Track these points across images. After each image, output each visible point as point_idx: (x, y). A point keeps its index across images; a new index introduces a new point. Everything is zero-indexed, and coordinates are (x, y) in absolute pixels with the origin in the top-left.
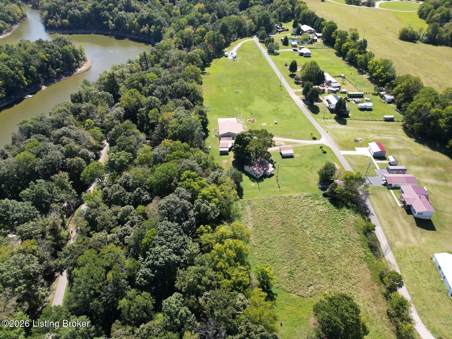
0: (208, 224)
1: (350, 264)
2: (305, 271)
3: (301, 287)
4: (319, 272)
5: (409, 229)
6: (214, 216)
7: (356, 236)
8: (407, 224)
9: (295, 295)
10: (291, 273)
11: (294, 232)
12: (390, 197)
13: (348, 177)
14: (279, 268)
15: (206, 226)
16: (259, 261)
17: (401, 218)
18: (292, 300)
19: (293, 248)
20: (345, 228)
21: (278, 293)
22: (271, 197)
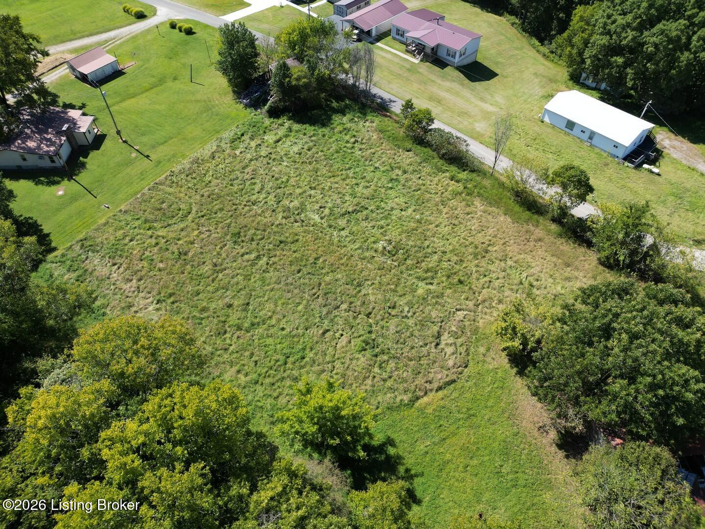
2: (394, 312)
3: (424, 361)
4: (422, 288)
5: (466, 93)
7: (407, 159)
8: (456, 86)
9: (431, 395)
10: (368, 345)
11: (282, 238)
12: (389, 56)
14: (328, 359)
16: (258, 387)
17: (439, 81)
18: (440, 417)
20: (376, 156)
21: (389, 433)
22: (146, 191)
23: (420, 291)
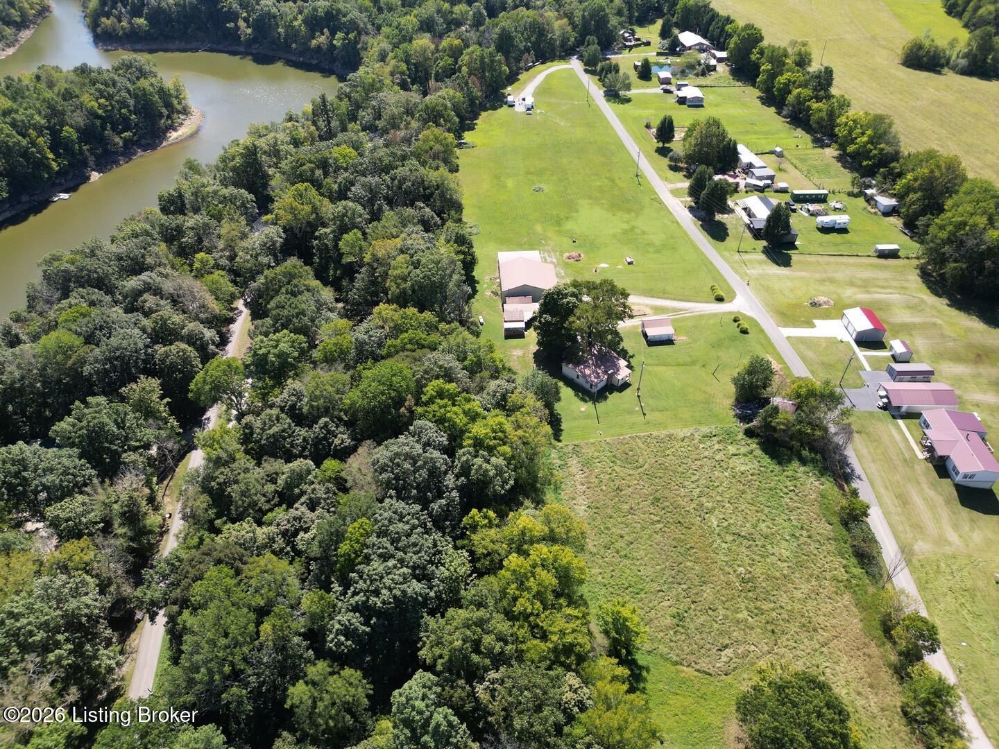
0: (488, 507)
1: (813, 596)
2: (710, 612)
3: (703, 651)
4: (743, 615)
5: (944, 513)
6: (502, 487)
7: (824, 529)
8: (939, 500)
9: (690, 669)
10: (679, 617)
11: (682, 521)
12: (898, 437)
13: (803, 391)
14: (650, 605)
15: (485, 510)
16: (604, 588)
17: (925, 486)
18: (684, 683)
19: (680, 559)
20: (799, 511)
21: (651, 665)
22: (627, 437)
23: (740, 616)
